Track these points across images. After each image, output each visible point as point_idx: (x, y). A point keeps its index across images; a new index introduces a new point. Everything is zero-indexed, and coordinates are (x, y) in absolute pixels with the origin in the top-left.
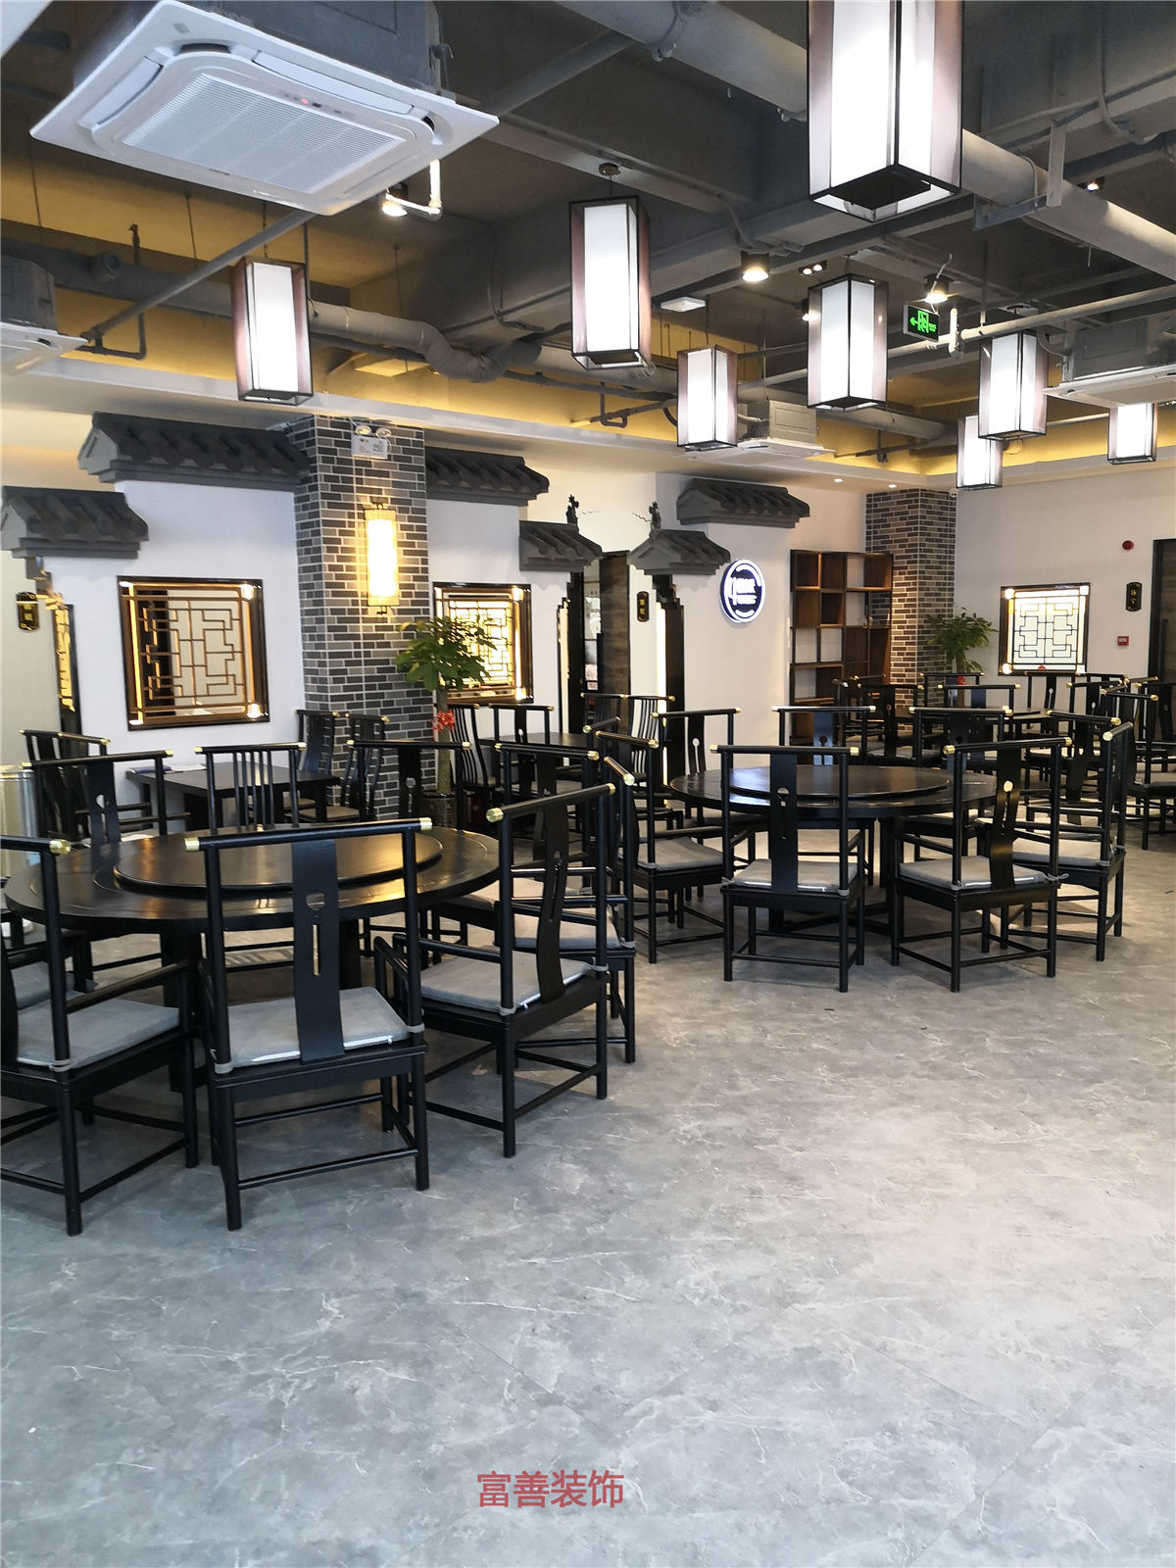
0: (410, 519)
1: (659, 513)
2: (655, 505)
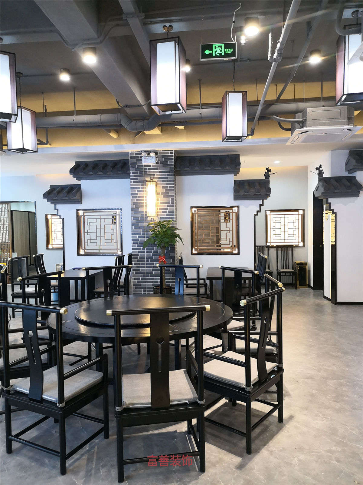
0: (167, 184)
1: (322, 170)
2: (320, 166)
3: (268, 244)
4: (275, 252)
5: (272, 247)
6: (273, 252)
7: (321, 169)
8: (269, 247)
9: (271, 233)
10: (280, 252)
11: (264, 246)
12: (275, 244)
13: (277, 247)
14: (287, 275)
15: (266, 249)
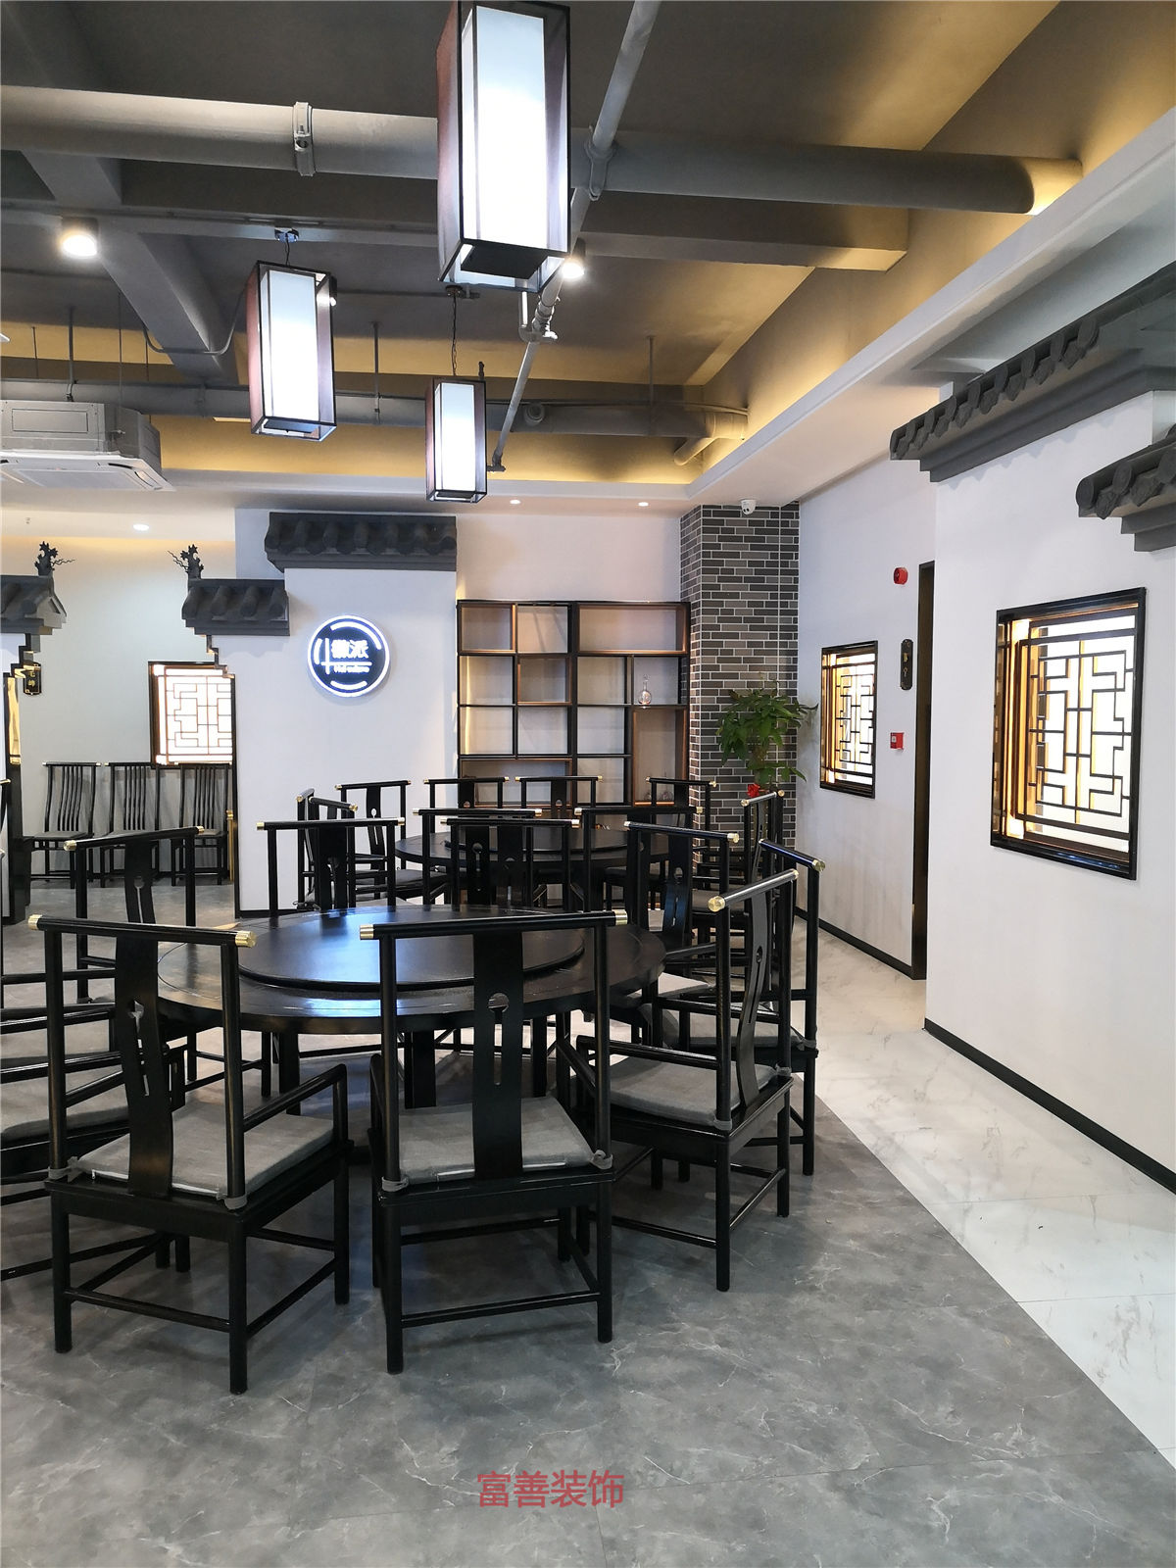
1: (198, 560)
2: (193, 549)
3: (161, 760)
4: (179, 782)
5: (171, 767)
6: (172, 780)
7: (195, 556)
8: (160, 768)
9: (168, 728)
10: (191, 783)
11: (145, 764)
12: (177, 760)
13: (184, 767)
14: (210, 846)
15: (153, 773)
